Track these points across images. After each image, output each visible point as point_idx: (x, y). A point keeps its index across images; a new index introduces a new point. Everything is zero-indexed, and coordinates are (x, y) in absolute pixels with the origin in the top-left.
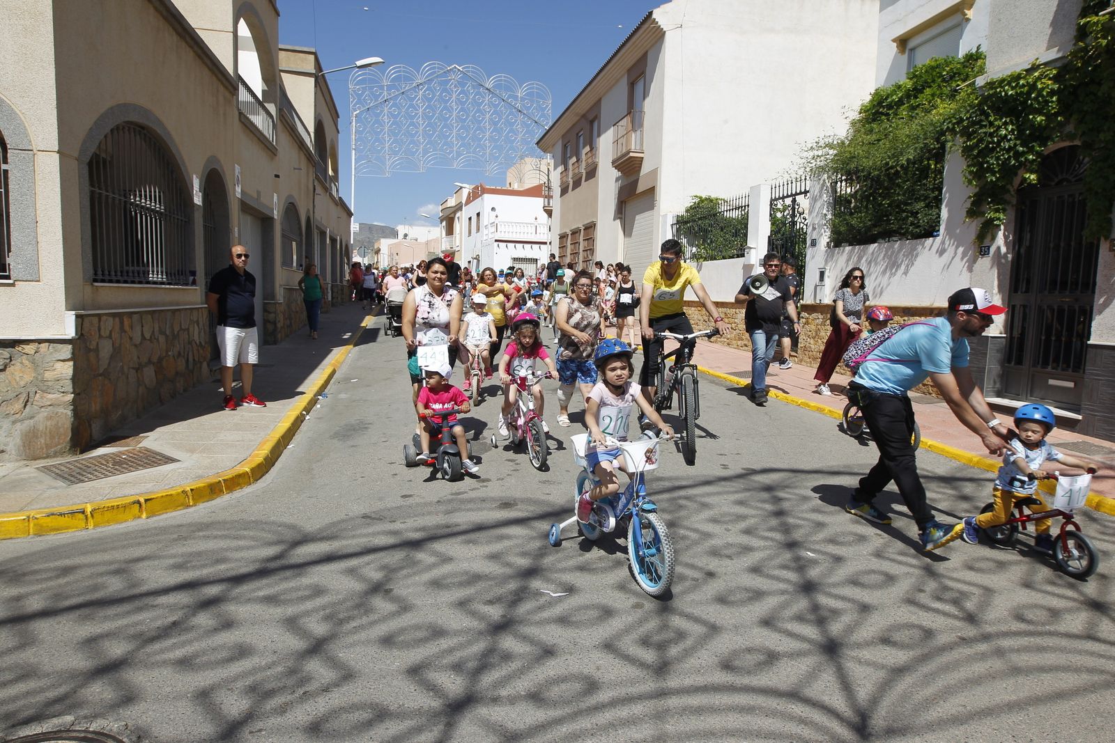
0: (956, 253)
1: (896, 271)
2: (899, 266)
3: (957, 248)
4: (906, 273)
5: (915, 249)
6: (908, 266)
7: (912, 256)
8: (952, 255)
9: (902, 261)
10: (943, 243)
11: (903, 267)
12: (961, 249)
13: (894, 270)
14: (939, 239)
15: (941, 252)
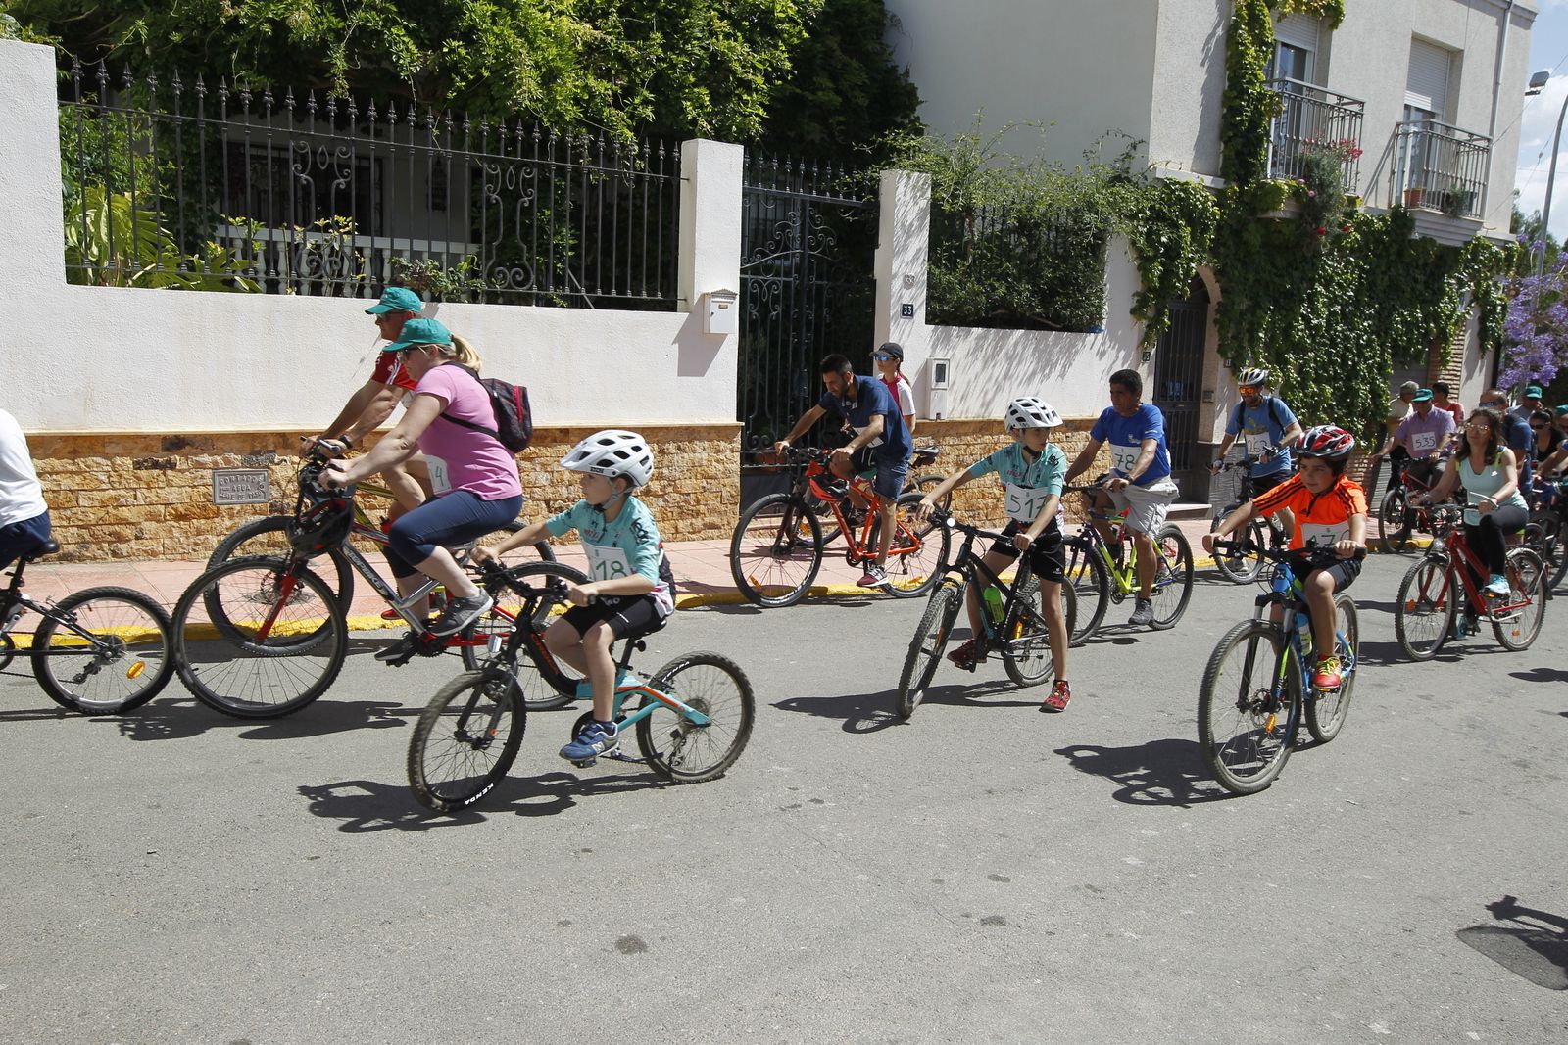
0: (1117, 357)
1: (1050, 372)
2: (1054, 366)
3: (1119, 351)
4: (1062, 376)
5: (1074, 346)
6: (1064, 367)
7: (1070, 353)
8: (1114, 358)
9: (1058, 360)
10: (1104, 343)
11: (1059, 368)
12: (1122, 353)
13: (1047, 371)
14: (1101, 335)
15: (1101, 354)
